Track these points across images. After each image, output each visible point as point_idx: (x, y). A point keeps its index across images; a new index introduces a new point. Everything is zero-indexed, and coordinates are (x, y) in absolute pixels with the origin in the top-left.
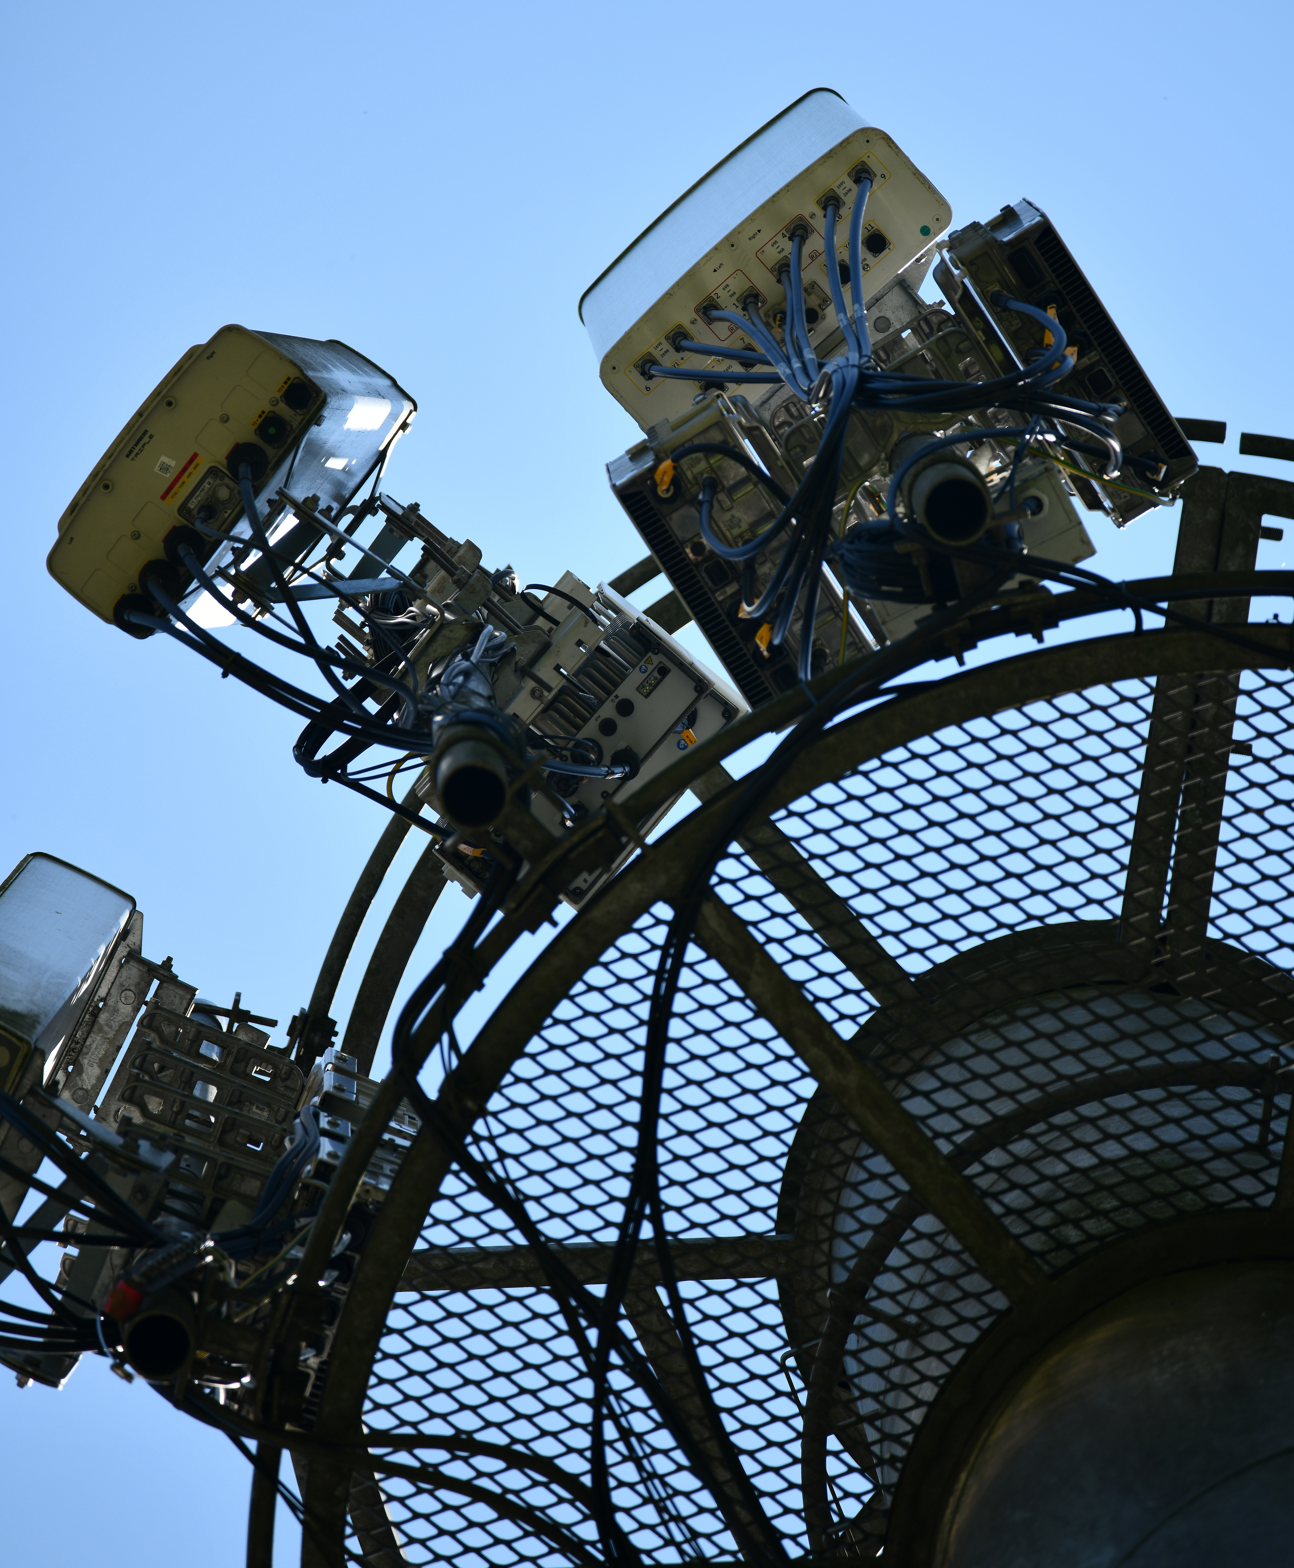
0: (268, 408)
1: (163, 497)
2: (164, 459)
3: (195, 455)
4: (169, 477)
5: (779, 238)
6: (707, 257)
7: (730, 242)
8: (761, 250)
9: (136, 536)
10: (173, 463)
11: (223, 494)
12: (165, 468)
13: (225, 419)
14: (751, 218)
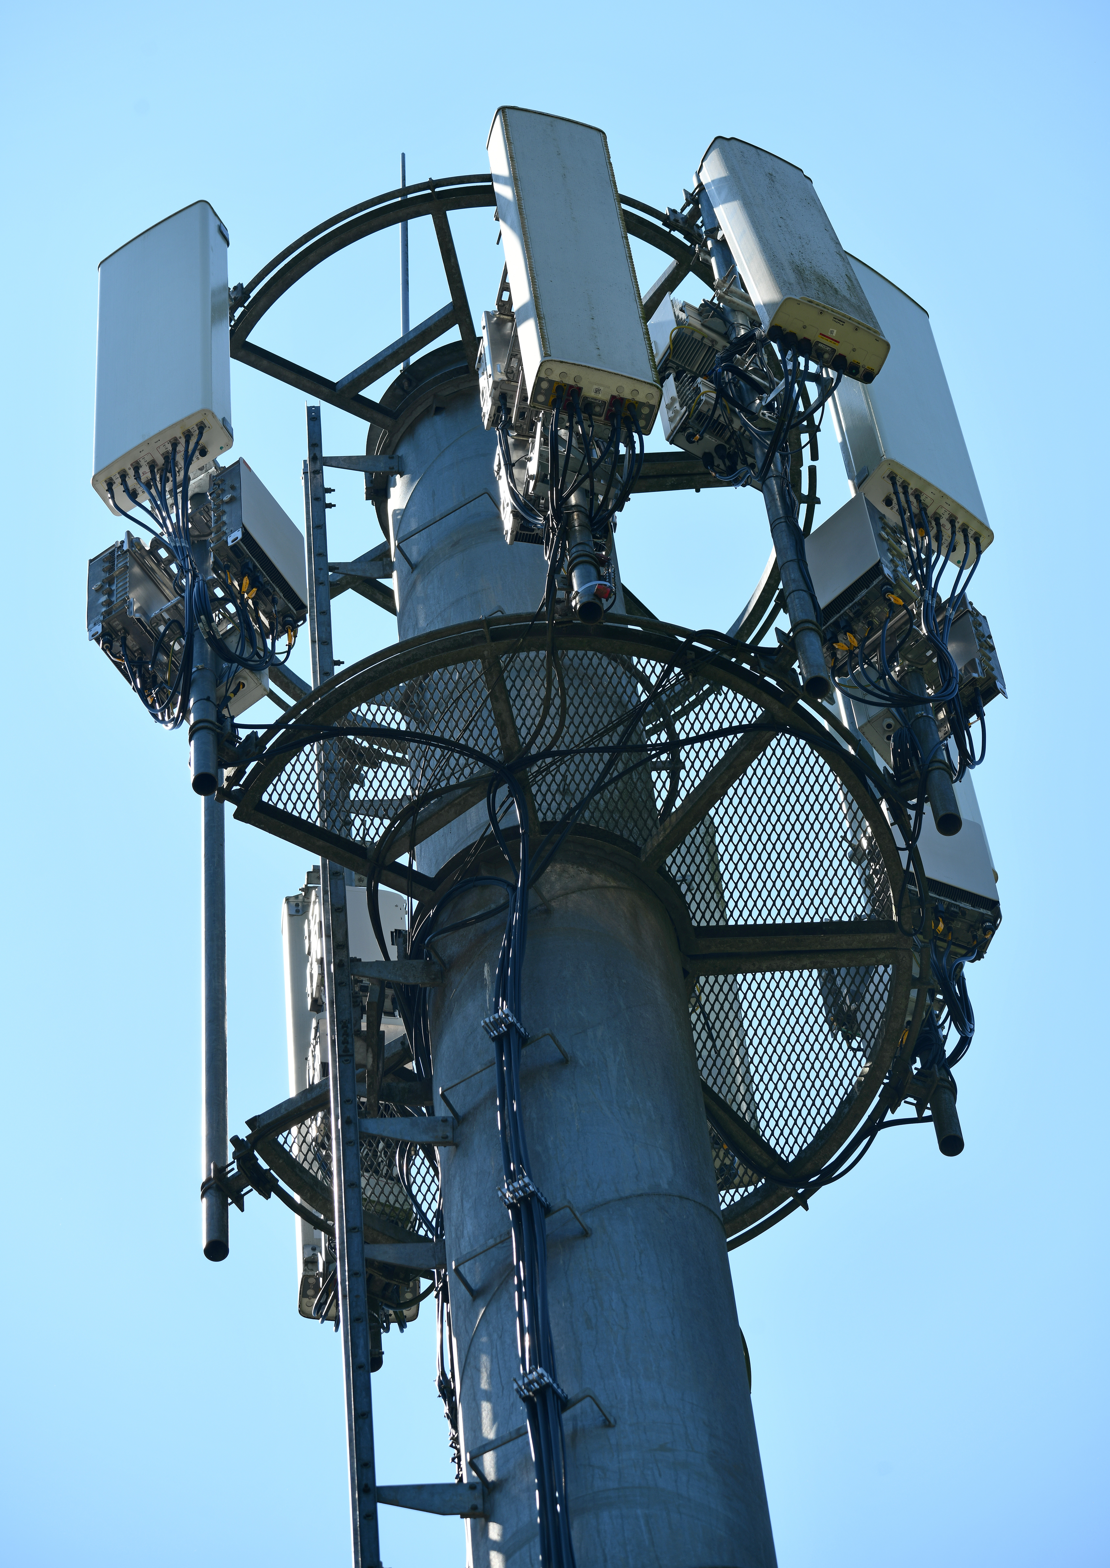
0: (861, 365)
1: (821, 334)
2: (835, 331)
3: (839, 342)
4: (829, 334)
5: (948, 512)
6: (937, 489)
7: (944, 495)
8: (942, 507)
9: (805, 327)
10: (834, 335)
11: (826, 356)
12: (832, 332)
13: (854, 350)
14: (953, 501)
